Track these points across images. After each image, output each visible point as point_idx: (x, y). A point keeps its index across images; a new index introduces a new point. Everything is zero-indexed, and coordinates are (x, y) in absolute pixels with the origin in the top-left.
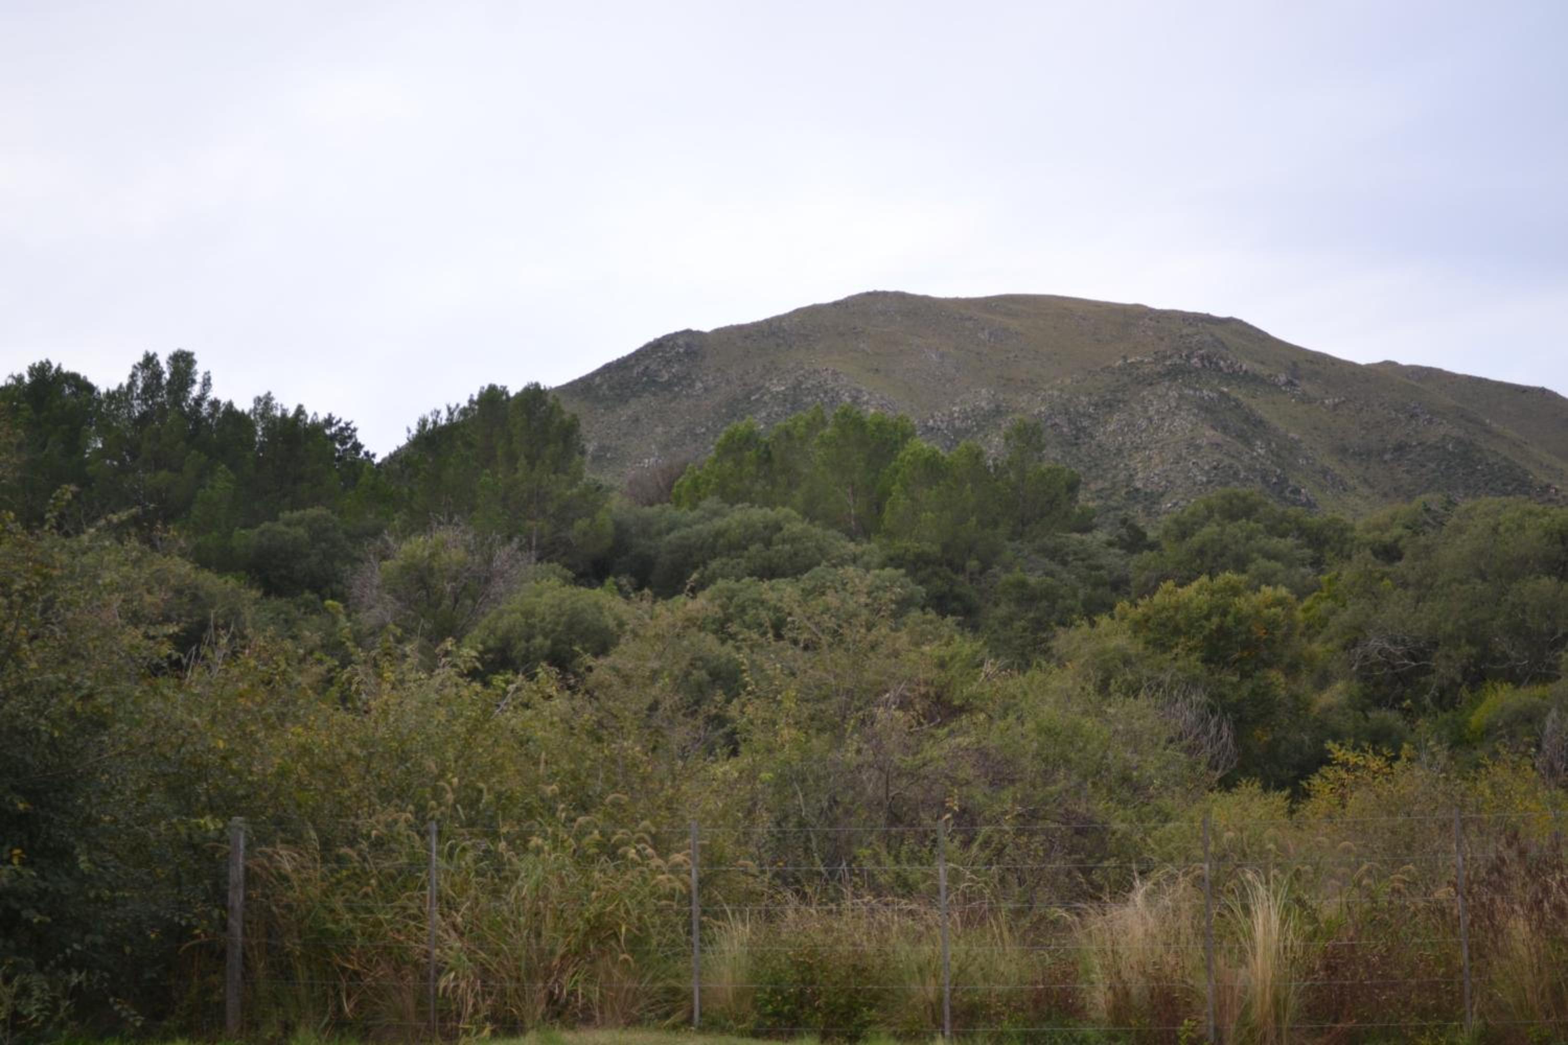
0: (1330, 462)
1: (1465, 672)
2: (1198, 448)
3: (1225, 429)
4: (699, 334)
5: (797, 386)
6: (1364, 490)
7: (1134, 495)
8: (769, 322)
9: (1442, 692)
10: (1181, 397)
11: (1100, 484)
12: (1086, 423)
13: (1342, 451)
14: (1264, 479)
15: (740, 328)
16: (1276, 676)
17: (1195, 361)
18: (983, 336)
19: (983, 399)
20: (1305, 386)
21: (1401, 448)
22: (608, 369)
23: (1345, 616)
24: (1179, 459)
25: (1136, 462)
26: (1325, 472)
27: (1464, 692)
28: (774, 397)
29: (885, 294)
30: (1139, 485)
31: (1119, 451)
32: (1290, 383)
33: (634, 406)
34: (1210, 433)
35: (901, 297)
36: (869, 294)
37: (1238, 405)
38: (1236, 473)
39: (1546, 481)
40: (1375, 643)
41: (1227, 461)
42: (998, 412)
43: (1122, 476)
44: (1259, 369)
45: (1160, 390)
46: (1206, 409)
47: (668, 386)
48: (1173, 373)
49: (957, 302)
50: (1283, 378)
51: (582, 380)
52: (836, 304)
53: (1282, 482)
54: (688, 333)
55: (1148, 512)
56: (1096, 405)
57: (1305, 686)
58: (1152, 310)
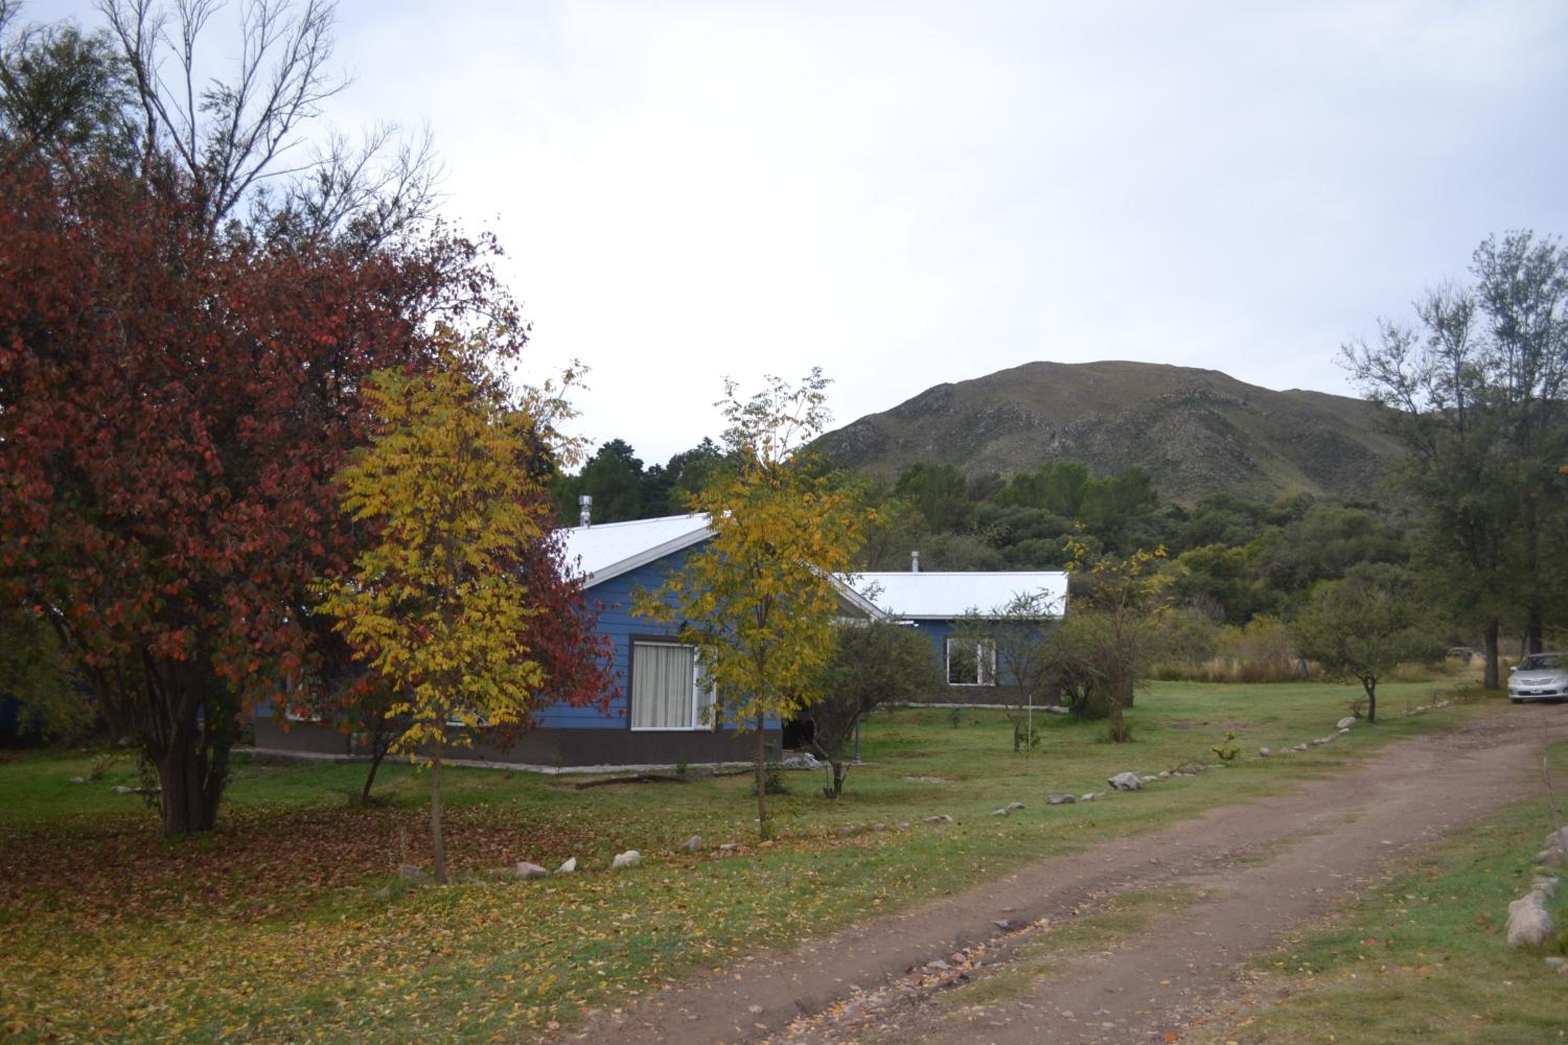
0: (1265, 444)
1: (1310, 574)
2: (1198, 439)
3: (1212, 430)
4: (951, 385)
5: (999, 410)
6: (1281, 457)
7: (1167, 462)
8: (985, 378)
9: (1302, 582)
10: (1190, 414)
11: (1150, 457)
12: (1143, 427)
13: (1271, 438)
14: (1232, 454)
15: (970, 382)
16: (1237, 580)
17: (1197, 395)
18: (1091, 382)
19: (1092, 416)
20: (1252, 405)
21: (1300, 437)
22: (908, 403)
23: (1264, 553)
24: (1190, 444)
25: (1168, 446)
26: (1262, 449)
27: (1310, 583)
28: (989, 415)
29: (1041, 363)
30: (1169, 457)
31: (1159, 442)
32: (1245, 404)
33: (921, 421)
34: (1205, 431)
35: (1049, 364)
36: (1034, 363)
37: (1219, 417)
38: (1218, 452)
39: (1376, 451)
40: (1275, 564)
41: (1213, 445)
42: (1100, 423)
43: (1160, 453)
44: (1228, 396)
45: (1180, 410)
46: (1203, 420)
47: (937, 411)
48: (1186, 402)
49: (1076, 365)
50: (1241, 401)
51: (896, 408)
52: (1017, 368)
53: (1241, 455)
54: (946, 384)
55: (1174, 471)
56: (1148, 419)
57: (1247, 583)
58: (1175, 367)
